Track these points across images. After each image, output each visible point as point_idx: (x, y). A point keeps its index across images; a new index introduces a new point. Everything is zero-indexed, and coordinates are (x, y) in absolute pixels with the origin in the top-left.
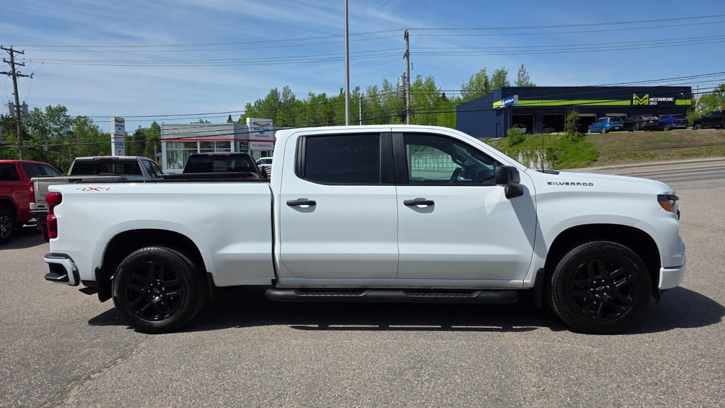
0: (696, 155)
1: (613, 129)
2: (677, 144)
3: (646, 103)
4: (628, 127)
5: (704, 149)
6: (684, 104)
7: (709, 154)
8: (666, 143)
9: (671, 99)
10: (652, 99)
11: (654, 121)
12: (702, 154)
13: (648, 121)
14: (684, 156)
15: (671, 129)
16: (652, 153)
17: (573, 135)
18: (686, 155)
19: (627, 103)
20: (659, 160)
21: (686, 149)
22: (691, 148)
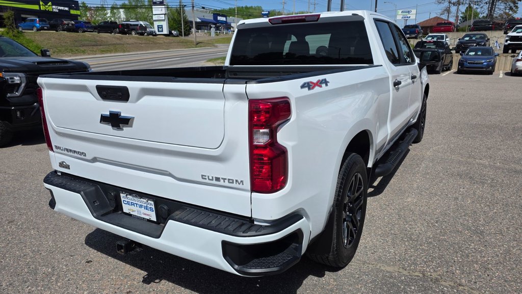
0: (110, 51)
1: (42, 29)
2: (94, 43)
3: (50, 9)
4: (53, 27)
5: (111, 47)
6: (76, 13)
7: (116, 51)
8: (88, 42)
9: (67, 9)
10: (54, 7)
11: (72, 24)
12: (112, 51)
13: (68, 24)
14: (103, 52)
15: (84, 31)
16: (82, 49)
17: (13, 31)
18: (103, 51)
19: (36, 7)
20: (89, 54)
21: (102, 47)
22: (104, 47)
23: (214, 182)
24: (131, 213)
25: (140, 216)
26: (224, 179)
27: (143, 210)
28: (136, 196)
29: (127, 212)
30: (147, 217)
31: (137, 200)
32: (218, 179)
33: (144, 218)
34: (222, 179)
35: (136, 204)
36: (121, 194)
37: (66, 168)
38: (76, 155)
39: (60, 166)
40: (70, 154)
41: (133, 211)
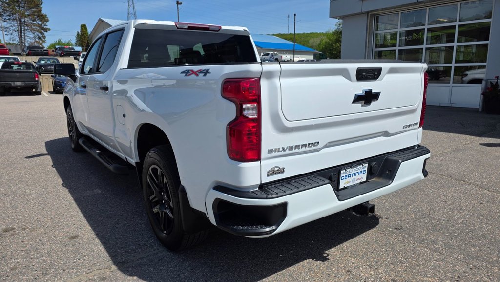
24: (346, 186)
25: (354, 183)
27: (357, 176)
28: (355, 166)
29: (343, 187)
30: (360, 181)
31: (354, 170)
32: (410, 126)
33: (357, 184)
35: (352, 174)
36: (342, 172)
37: (280, 172)
38: (304, 149)
39: (268, 175)
40: (294, 151)
41: (348, 183)
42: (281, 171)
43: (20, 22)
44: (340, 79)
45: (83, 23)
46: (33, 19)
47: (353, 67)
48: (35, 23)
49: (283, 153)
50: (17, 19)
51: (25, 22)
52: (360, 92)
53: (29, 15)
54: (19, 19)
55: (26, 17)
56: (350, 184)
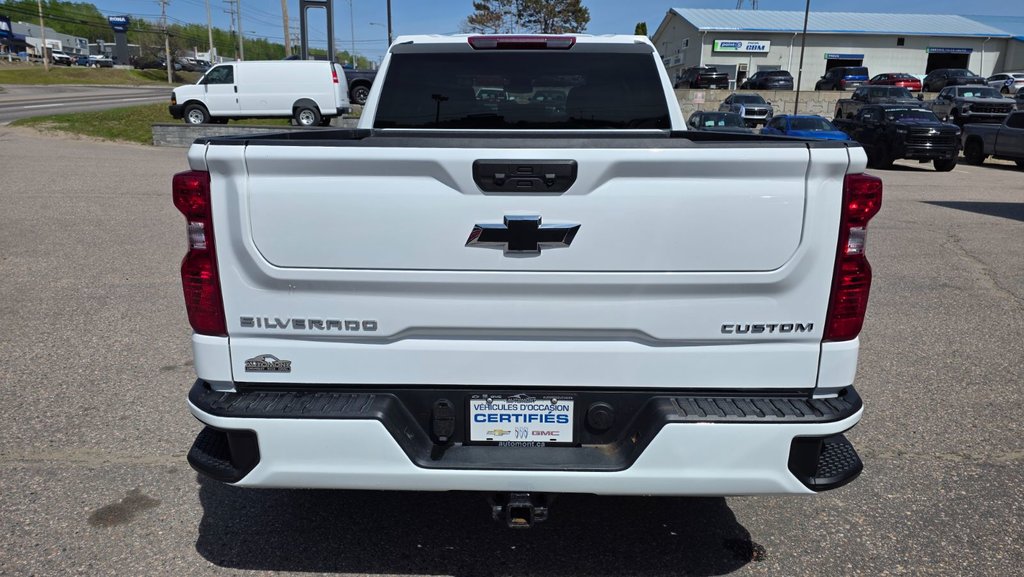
23: (750, 335)
24: (496, 439)
25: (524, 440)
26: (773, 327)
27: (536, 425)
28: (522, 397)
29: (484, 439)
30: (547, 439)
31: (520, 407)
32: (758, 328)
33: (535, 443)
34: (768, 326)
35: (517, 416)
36: (473, 403)
37: (277, 369)
38: (334, 331)
39: (248, 369)
40: (307, 331)
41: (502, 433)
42: (285, 367)
43: (546, 24)
44: (429, 185)
45: (641, 22)
46: (565, 19)
47: (461, 157)
48: (568, 25)
49: (278, 330)
50: (542, 20)
51: (553, 25)
52: (497, 221)
53: (560, 12)
54: (546, 21)
55: (555, 16)
56: (512, 438)
